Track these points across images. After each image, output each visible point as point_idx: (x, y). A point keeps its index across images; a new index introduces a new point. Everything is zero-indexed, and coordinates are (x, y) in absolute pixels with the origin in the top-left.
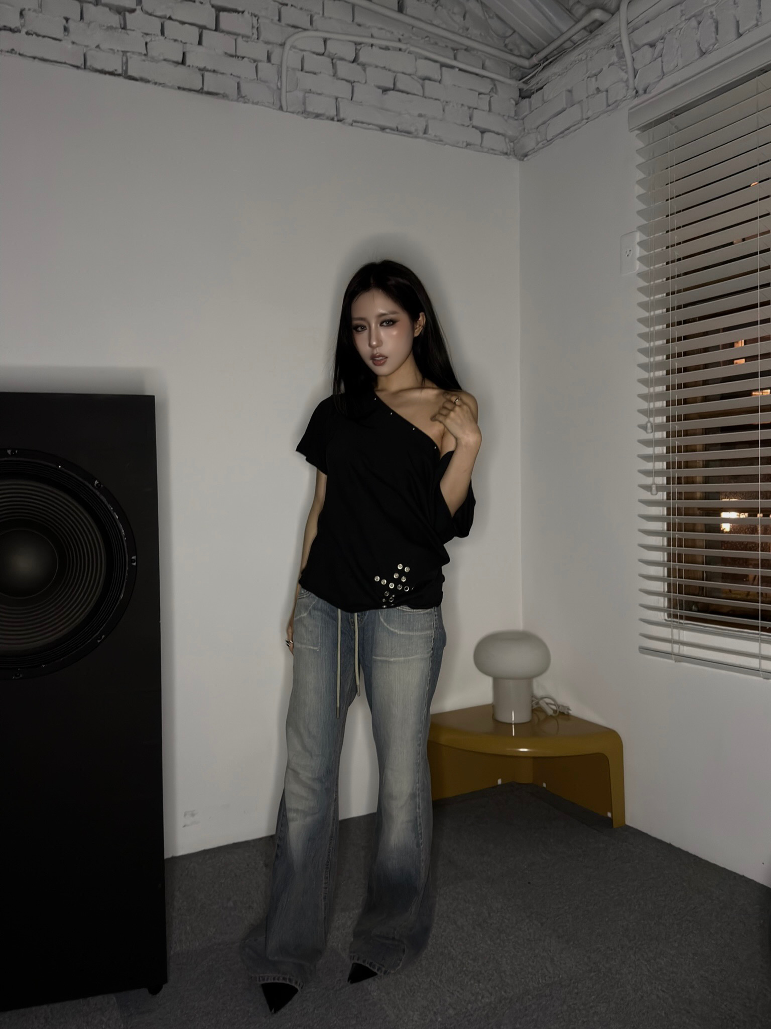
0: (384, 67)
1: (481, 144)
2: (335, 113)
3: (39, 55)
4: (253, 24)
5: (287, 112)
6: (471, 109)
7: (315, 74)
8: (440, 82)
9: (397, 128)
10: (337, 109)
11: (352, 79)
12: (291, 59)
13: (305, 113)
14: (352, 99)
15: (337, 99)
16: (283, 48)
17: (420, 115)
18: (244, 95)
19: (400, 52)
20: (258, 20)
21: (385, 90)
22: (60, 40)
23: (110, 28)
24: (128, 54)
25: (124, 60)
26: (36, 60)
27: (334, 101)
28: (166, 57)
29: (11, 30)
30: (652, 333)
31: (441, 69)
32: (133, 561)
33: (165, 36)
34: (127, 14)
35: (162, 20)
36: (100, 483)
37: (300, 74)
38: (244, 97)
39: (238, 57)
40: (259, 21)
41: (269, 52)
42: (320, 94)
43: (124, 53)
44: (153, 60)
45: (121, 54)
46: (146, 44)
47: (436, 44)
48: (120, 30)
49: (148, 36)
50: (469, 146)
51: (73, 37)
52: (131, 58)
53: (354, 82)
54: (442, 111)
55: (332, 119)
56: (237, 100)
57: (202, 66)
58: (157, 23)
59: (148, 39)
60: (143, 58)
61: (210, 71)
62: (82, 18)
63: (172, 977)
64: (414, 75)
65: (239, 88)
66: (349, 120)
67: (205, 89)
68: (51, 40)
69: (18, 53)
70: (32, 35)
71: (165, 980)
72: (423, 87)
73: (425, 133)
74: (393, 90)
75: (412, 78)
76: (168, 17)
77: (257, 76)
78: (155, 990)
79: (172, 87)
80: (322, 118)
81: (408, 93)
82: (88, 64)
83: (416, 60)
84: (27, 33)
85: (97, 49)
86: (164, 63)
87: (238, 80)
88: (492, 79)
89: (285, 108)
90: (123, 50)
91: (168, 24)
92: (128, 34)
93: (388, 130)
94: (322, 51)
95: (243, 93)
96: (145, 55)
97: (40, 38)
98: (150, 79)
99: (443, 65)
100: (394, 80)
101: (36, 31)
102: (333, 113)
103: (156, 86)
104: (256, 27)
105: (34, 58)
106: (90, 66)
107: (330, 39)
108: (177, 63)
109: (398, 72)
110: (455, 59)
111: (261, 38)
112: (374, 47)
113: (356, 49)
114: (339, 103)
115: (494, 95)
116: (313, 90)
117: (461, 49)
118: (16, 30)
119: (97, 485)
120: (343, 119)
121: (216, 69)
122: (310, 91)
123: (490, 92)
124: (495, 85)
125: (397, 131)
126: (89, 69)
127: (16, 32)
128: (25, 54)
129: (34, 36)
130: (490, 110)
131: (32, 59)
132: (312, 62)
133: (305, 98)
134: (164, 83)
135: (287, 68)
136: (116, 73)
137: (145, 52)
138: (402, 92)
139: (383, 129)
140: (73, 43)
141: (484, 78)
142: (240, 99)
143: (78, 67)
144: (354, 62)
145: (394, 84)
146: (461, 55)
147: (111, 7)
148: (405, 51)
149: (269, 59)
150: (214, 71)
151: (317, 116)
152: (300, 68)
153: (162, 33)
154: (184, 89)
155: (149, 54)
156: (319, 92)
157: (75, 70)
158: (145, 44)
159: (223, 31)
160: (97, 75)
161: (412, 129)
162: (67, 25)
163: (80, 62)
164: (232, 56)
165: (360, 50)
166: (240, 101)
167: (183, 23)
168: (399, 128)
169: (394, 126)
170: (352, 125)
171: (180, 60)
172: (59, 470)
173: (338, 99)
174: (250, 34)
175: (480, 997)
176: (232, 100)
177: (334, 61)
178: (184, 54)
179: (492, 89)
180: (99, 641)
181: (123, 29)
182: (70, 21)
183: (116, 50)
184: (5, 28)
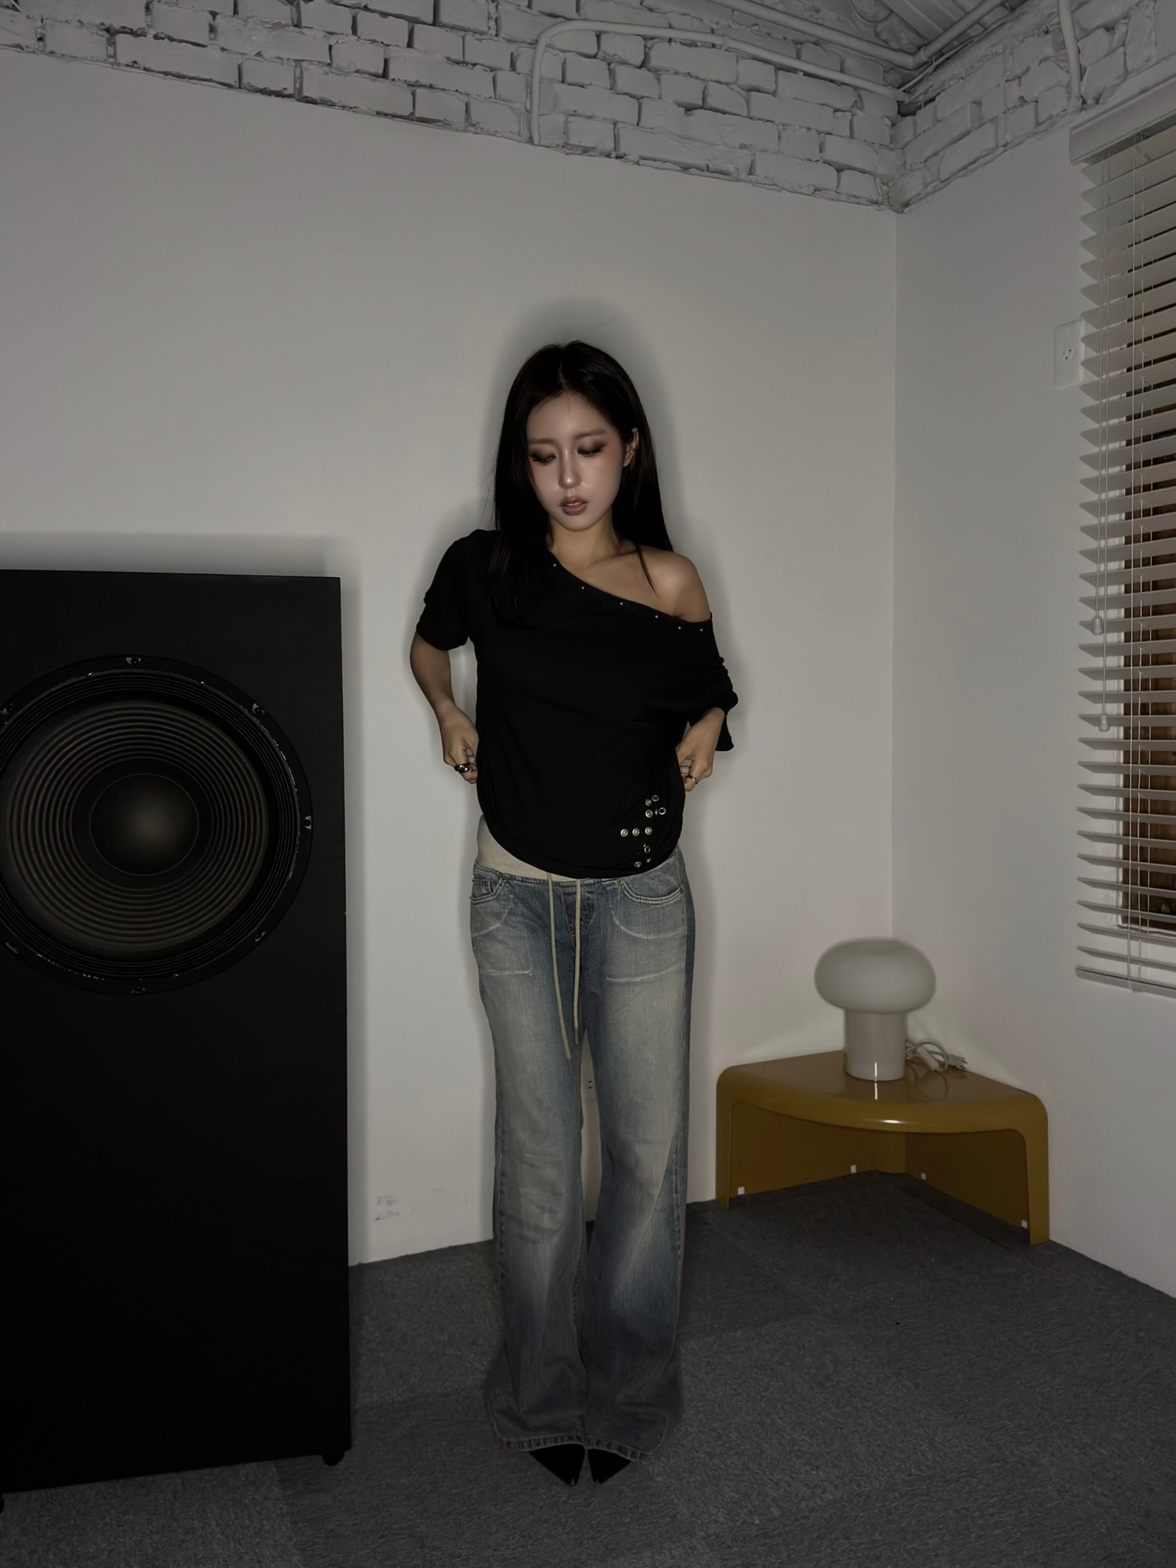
0: (689, 74)
1: (837, 188)
2: (612, 145)
3: (175, 70)
4: (489, 13)
5: (539, 145)
6: (822, 135)
7: (583, 87)
8: (774, 94)
9: (707, 165)
10: (616, 139)
11: (639, 94)
12: (547, 64)
13: (567, 147)
14: (638, 124)
15: (615, 124)
16: (535, 48)
17: (743, 147)
18: (474, 123)
19: (714, 49)
20: (497, 7)
21: (689, 109)
22: (204, 46)
23: (278, 26)
24: (304, 64)
25: (298, 73)
26: (169, 76)
27: (612, 126)
28: (359, 67)
29: (132, 33)
30: (1103, 479)
31: (776, 75)
32: (307, 823)
33: (359, 35)
34: (302, 3)
35: (354, 11)
36: (260, 708)
37: (560, 88)
38: (475, 125)
39: (467, 65)
40: (499, 7)
41: (515, 54)
42: (589, 117)
43: (298, 62)
44: (341, 72)
45: (293, 64)
46: (330, 47)
47: (769, 34)
48: (292, 28)
49: (333, 36)
50: (816, 193)
51: (222, 41)
52: (306, 69)
53: (643, 97)
54: (777, 137)
55: (608, 156)
56: (466, 131)
57: (412, 80)
58: (346, 15)
59: (332, 40)
60: (326, 69)
61: (425, 86)
62: (236, 12)
63: (359, 1438)
64: (734, 84)
65: (467, 111)
66: (634, 157)
67: (418, 114)
68: (190, 45)
69: (142, 67)
70: (163, 39)
71: (348, 1445)
72: (748, 102)
73: (750, 174)
74: (702, 108)
75: (732, 89)
76: (363, 5)
77: (495, 94)
78: (333, 1459)
79: (367, 113)
80: (592, 153)
81: (724, 113)
82: (245, 81)
83: (738, 61)
84: (156, 37)
85: (258, 58)
86: (357, 74)
87: (466, 99)
88: (856, 88)
89: (536, 142)
90: (296, 58)
91: (362, 16)
92: (302, 33)
93: (692, 170)
94: (593, 51)
95: (474, 118)
96: (329, 65)
97: (175, 43)
98: (336, 102)
99: (779, 68)
100: (704, 92)
101: (168, 34)
102: (609, 145)
103: (345, 111)
104: (494, 17)
105: (166, 74)
106: (248, 84)
107: (606, 32)
108: (376, 76)
109: (708, 81)
110: (799, 58)
111: (502, 35)
112: (673, 43)
113: (645, 46)
114: (618, 130)
115: (859, 112)
116: (580, 111)
117: (808, 42)
118: (140, 32)
119: (256, 710)
120: (625, 155)
121: (433, 83)
122: (575, 114)
123: (852, 107)
124: (859, 96)
125: (708, 171)
126: (246, 88)
127: (140, 35)
128: (153, 68)
129: (166, 40)
130: (852, 136)
131: (163, 76)
132: (580, 69)
133: (566, 122)
134: (355, 107)
135: (541, 78)
136: (286, 92)
137: (329, 62)
138: (716, 110)
139: (685, 168)
140: (223, 49)
141: (843, 86)
142: (470, 128)
143: (229, 86)
144: (642, 65)
145: (704, 100)
146: (808, 51)
148: (720, 48)
149: (513, 67)
150: (431, 87)
151: (586, 151)
152: (560, 79)
153: (354, 31)
154: (386, 115)
155: (334, 65)
156: (590, 114)
157: (225, 91)
158: (327, 47)
159: (444, 26)
160: (258, 96)
161: (731, 168)
162: (213, 23)
163: (232, 79)
164: (458, 63)
165: (652, 47)
166: (468, 131)
167: (384, 15)
168: (711, 166)
169: (702, 163)
170: (638, 164)
171: (381, 71)
172: (201, 687)
173: (619, 125)
174: (486, 30)
175: (820, 1491)
176: (458, 130)
177: (612, 66)
178: (386, 61)
179: (856, 101)
180: (257, 940)
181: (296, 26)
182: (218, 17)
183: (285, 59)
184: (124, 30)
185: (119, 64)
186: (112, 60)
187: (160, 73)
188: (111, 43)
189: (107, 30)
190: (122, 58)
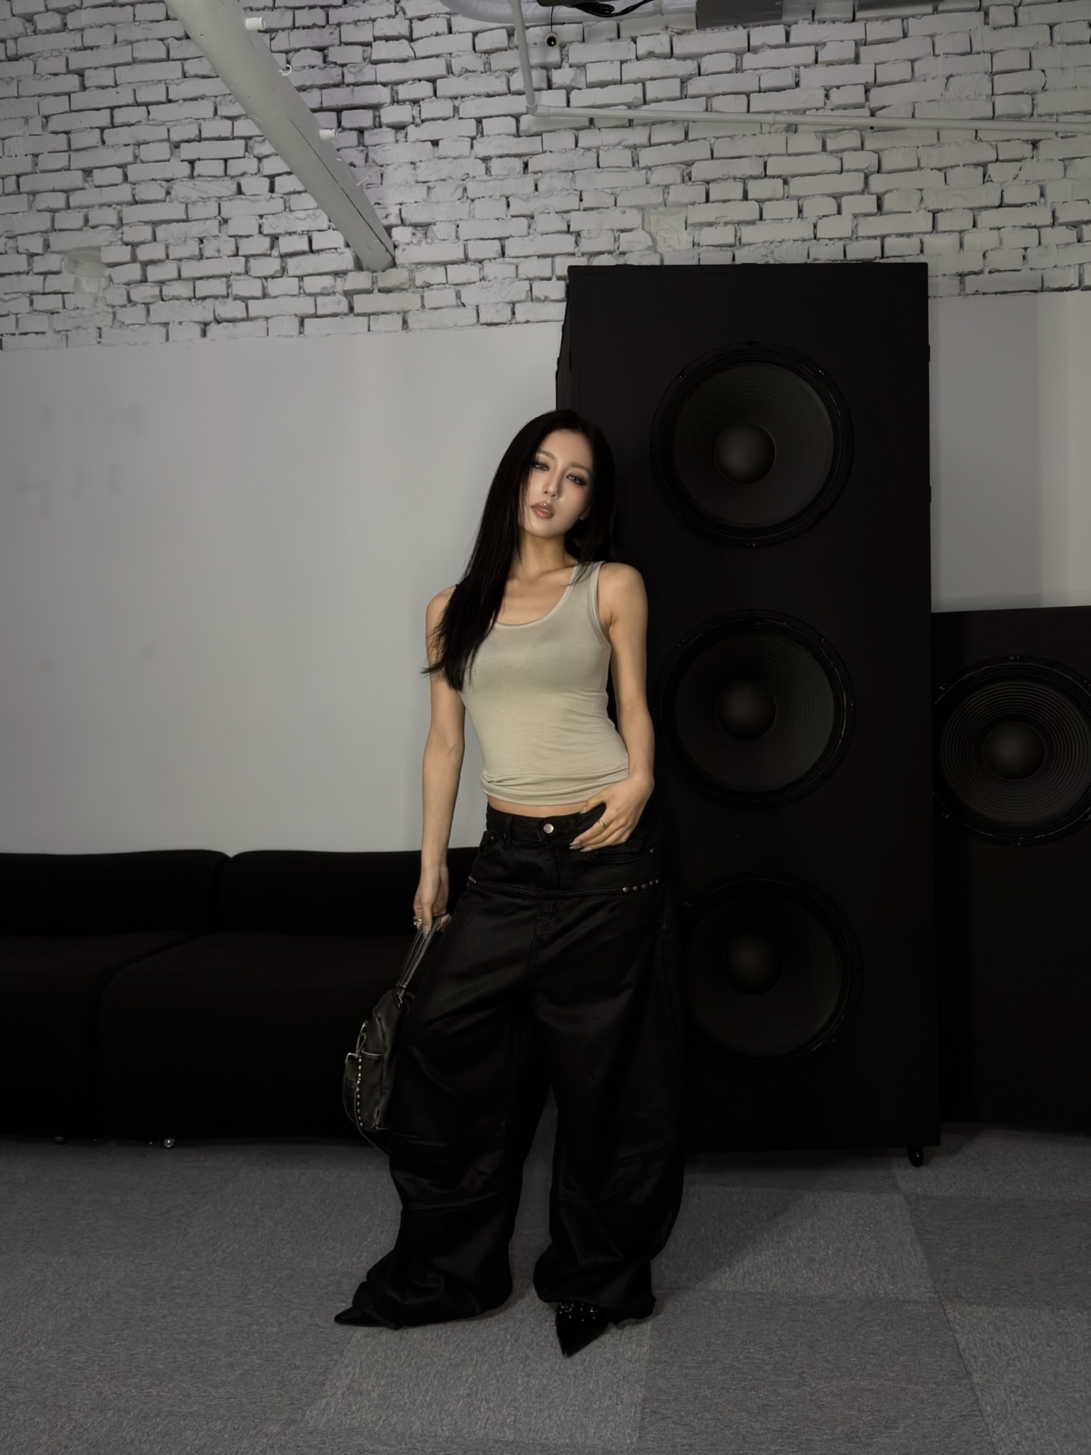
3: (1001, 290)
22: (1021, 270)
23: (1068, 244)
24: (1085, 266)
25: (1081, 273)
26: (999, 295)
29: (975, 273)
34: (1084, 226)
43: (1081, 265)
45: (1077, 266)
48: (1077, 244)
51: (1031, 264)
62: (1040, 244)
68: (1011, 273)
69: (981, 293)
70: (994, 272)
82: (1046, 285)
84: (990, 272)
85: (1055, 269)
90: (1079, 263)
97: (1002, 273)
101: (997, 268)
105: (996, 293)
106: (1048, 287)
118: (979, 272)
126: (1047, 290)
127: (980, 274)
129: (996, 273)
131: (994, 295)
136: (1073, 286)
140: (1031, 269)
143: (1036, 291)
147: (1067, 225)
157: (1034, 295)
160: (1055, 294)
162: (1025, 254)
181: (1079, 241)
182: (1028, 250)
183: (1073, 264)
184: (971, 273)
185: (967, 295)
186: (962, 293)
187: (992, 293)
188: (962, 282)
189: (960, 275)
190: (968, 291)
